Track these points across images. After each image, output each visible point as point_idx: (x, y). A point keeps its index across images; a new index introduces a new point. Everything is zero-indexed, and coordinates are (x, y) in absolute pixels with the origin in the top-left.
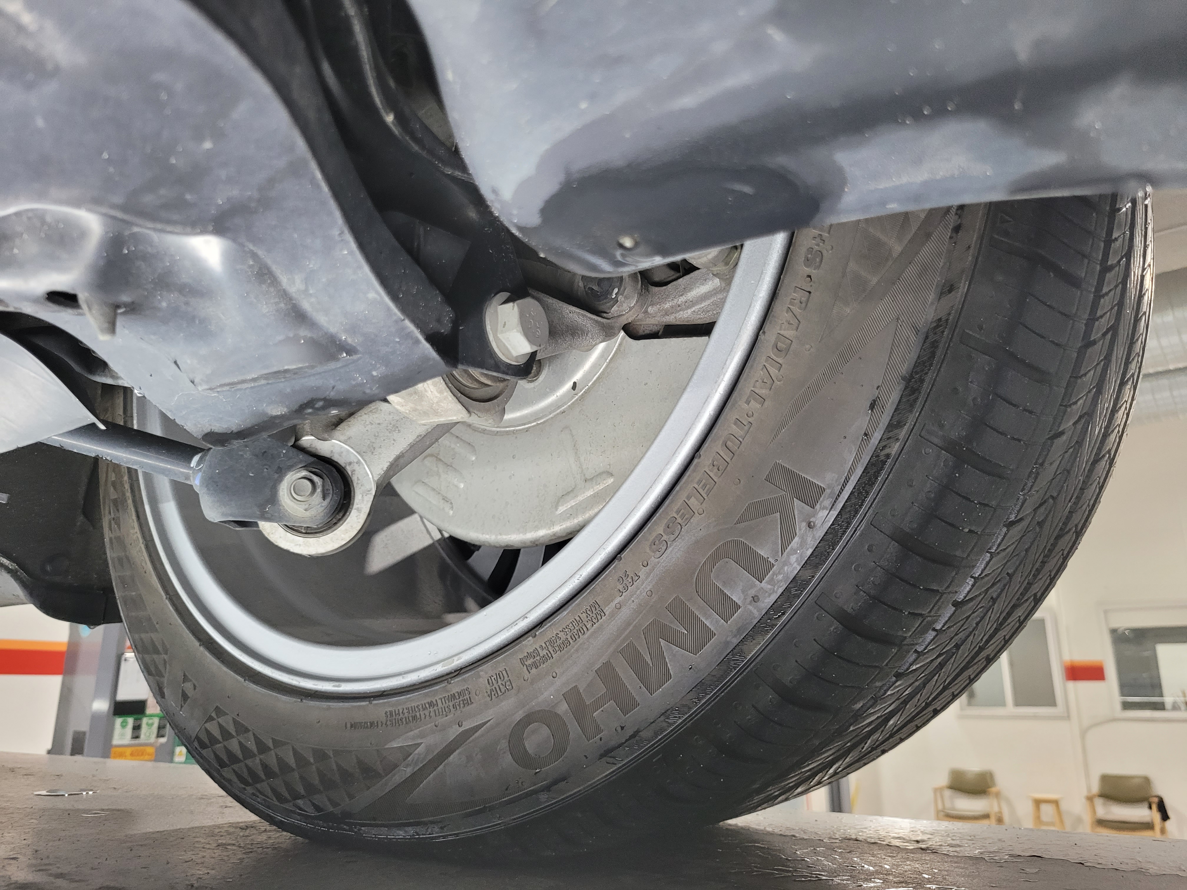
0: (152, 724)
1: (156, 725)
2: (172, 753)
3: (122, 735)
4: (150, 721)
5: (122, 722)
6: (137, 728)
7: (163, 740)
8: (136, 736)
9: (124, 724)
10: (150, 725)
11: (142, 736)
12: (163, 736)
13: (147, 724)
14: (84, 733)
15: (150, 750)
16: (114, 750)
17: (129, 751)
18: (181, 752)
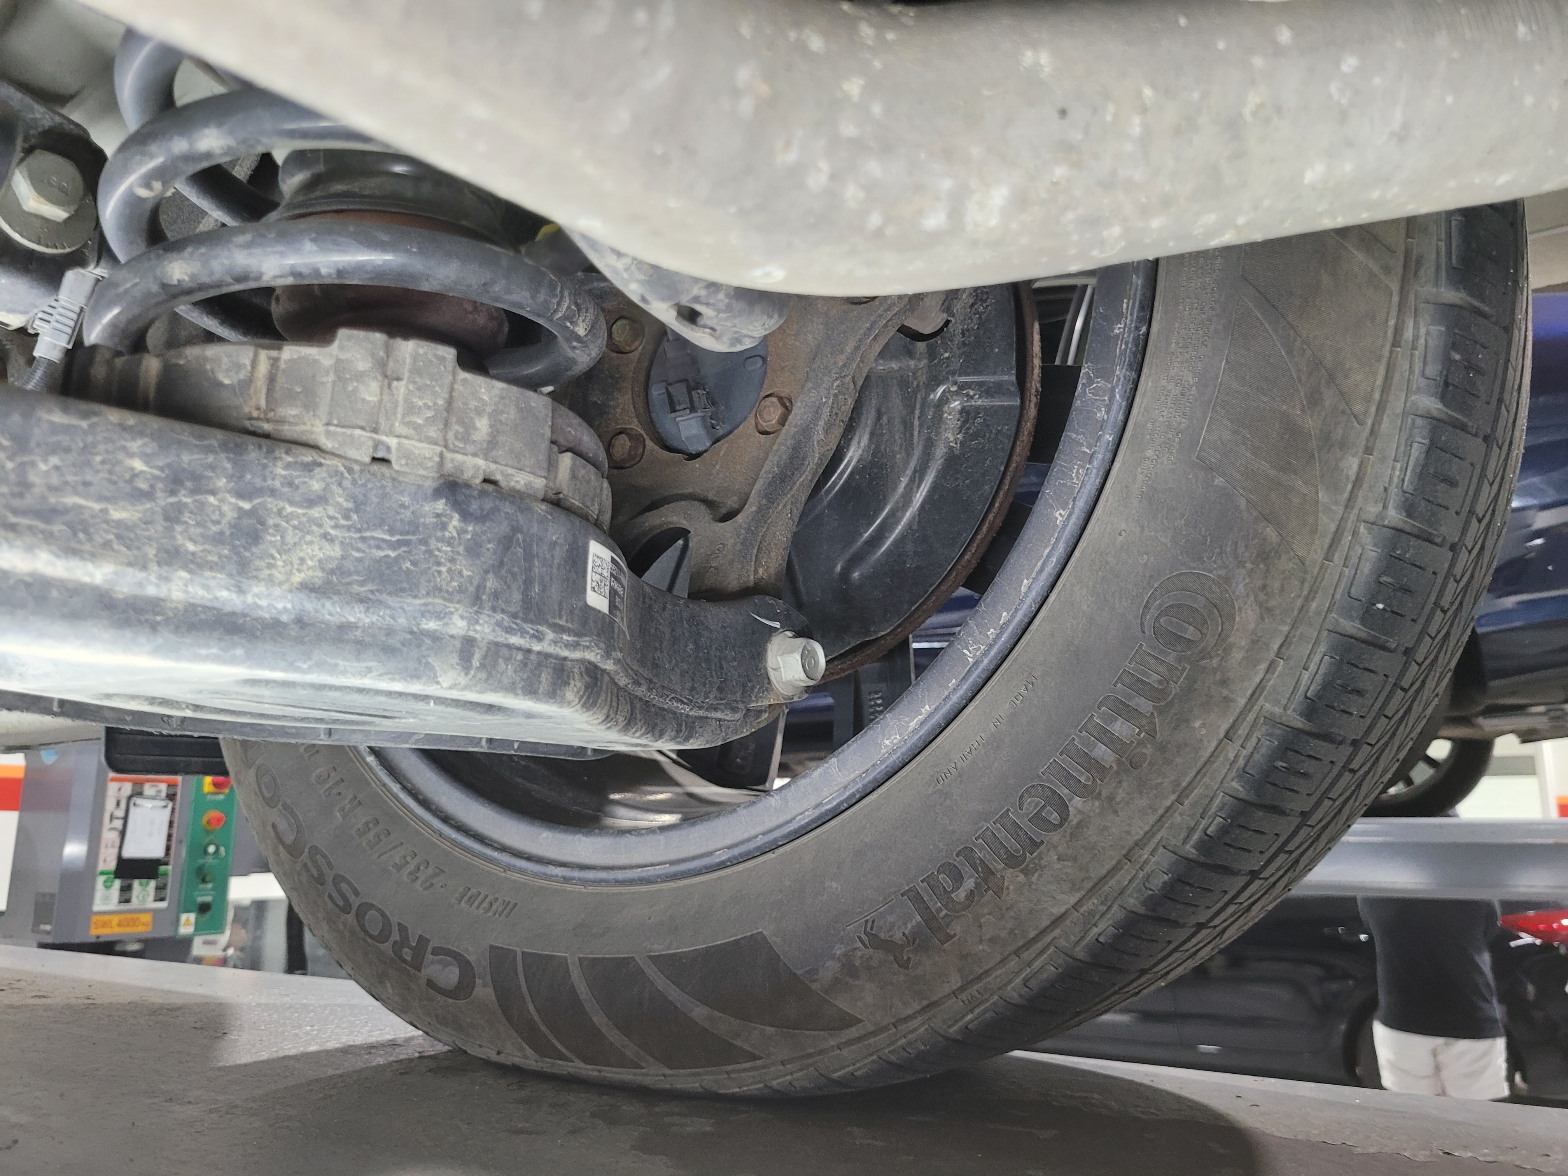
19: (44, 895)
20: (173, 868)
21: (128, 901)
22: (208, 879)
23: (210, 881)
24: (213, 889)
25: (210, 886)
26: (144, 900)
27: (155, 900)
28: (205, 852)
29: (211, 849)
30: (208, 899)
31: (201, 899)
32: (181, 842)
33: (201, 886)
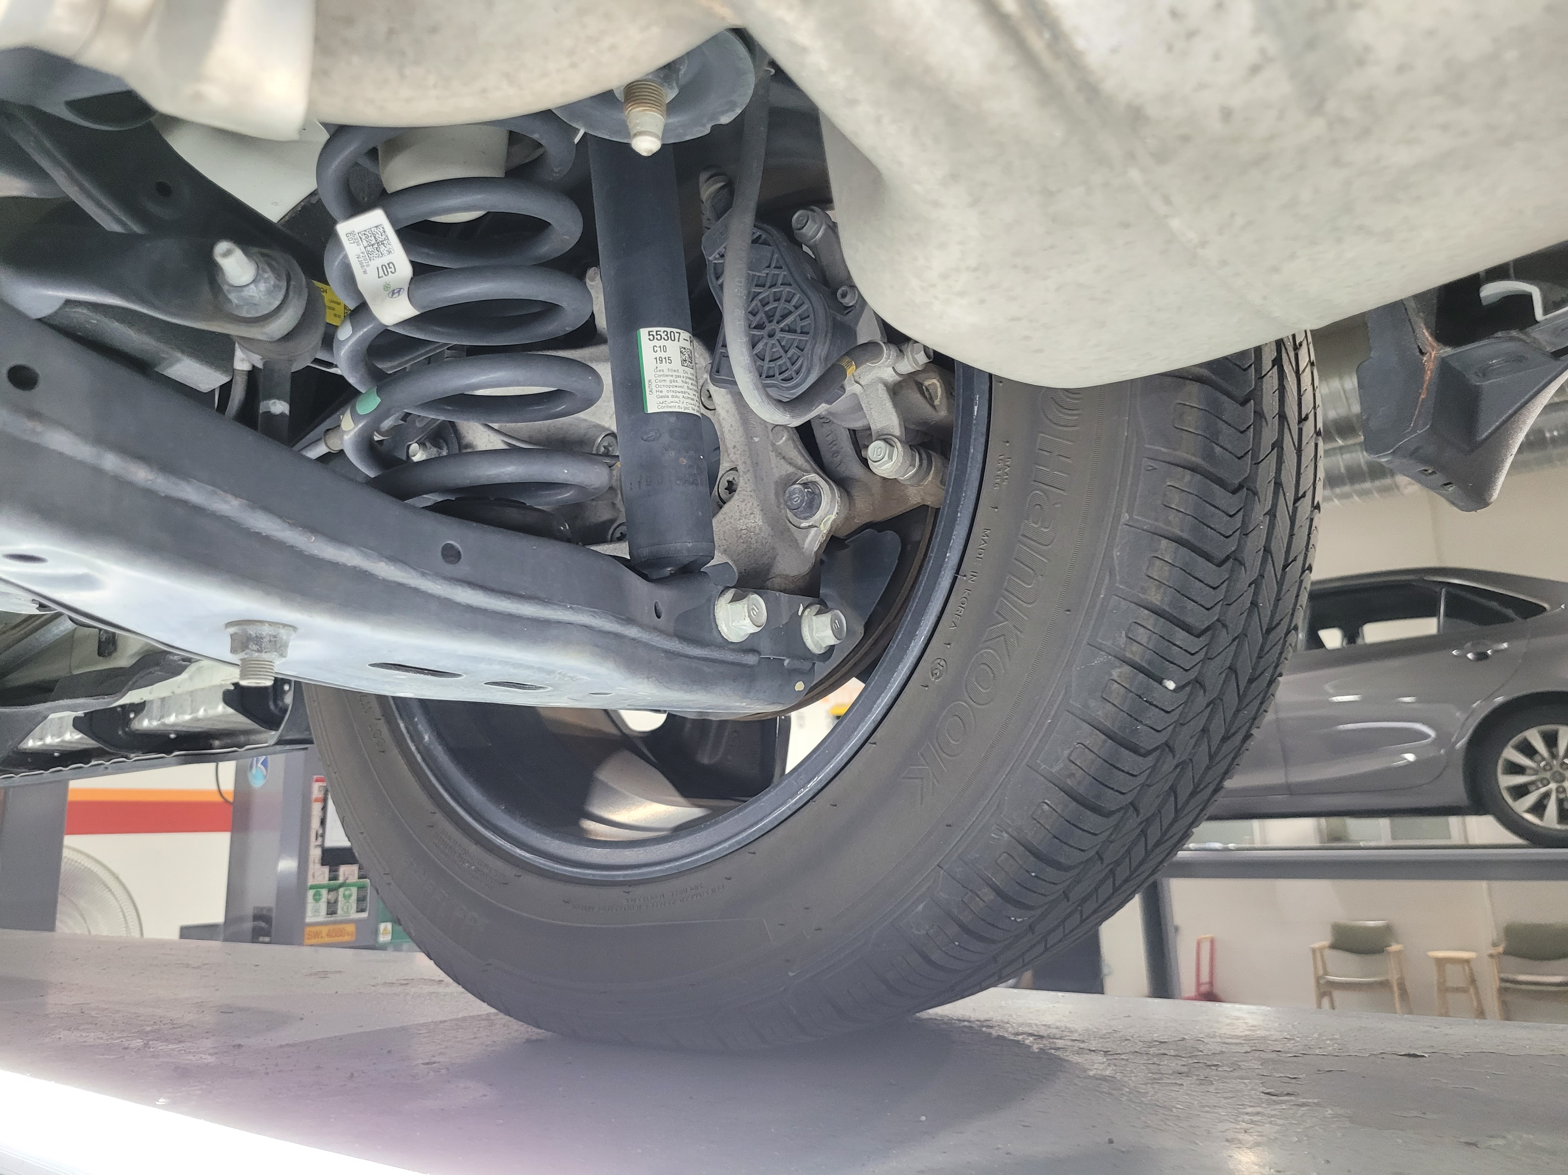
0: (350, 896)
1: (354, 897)
2: (376, 932)
3: (316, 911)
4: (347, 893)
5: (315, 895)
6: (332, 902)
7: (364, 915)
8: (332, 911)
9: (317, 897)
10: (347, 897)
11: (339, 911)
12: (363, 910)
13: (344, 897)
14: (269, 911)
15: (351, 928)
16: (308, 929)
17: (325, 930)
18: (385, 929)
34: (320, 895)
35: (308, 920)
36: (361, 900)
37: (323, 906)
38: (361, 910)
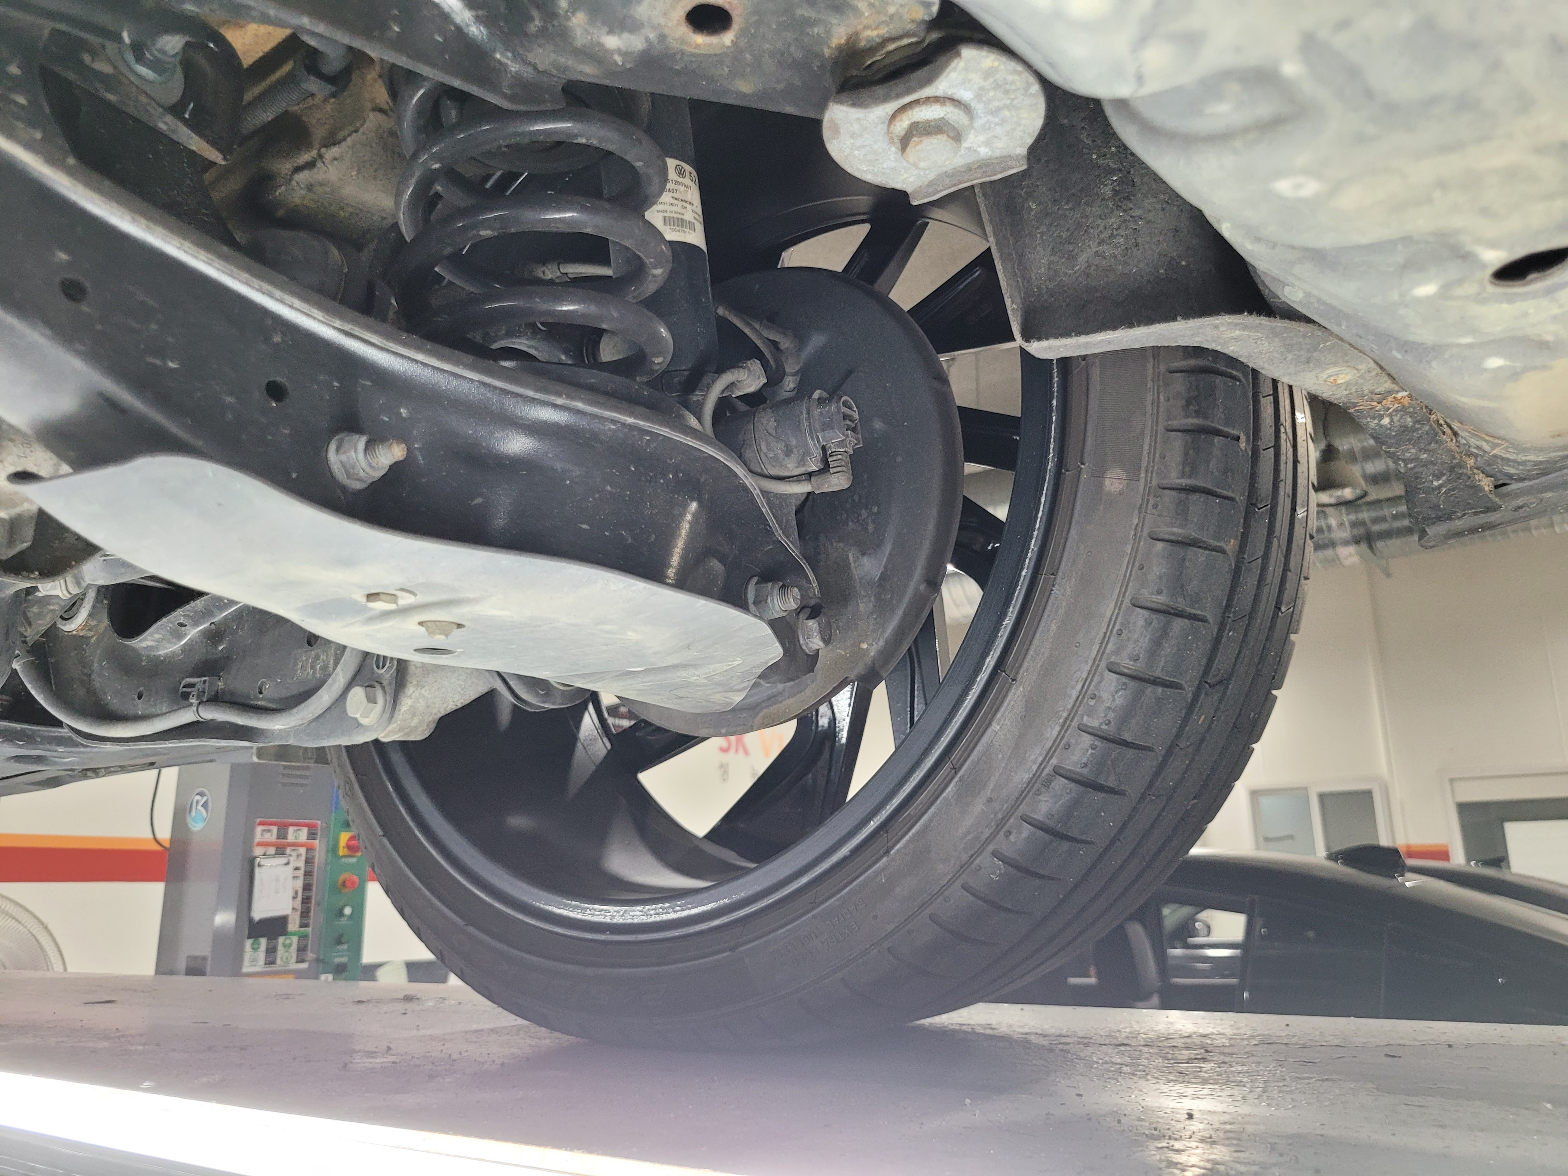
0: (290, 945)
1: (294, 947)
3: (254, 961)
4: (288, 942)
5: (252, 944)
6: (271, 951)
7: (304, 966)
8: (270, 960)
9: (256, 947)
10: (287, 946)
11: (279, 961)
12: (303, 961)
13: (284, 945)
14: (204, 958)
19: (195, 958)
20: (313, 929)
21: (273, 962)
22: (343, 940)
23: (347, 942)
24: (348, 950)
25: (345, 947)
26: (287, 962)
27: (297, 962)
28: (341, 914)
29: (348, 911)
30: (344, 960)
31: (337, 960)
32: (318, 904)
33: (340, 947)
34: (259, 944)
35: (245, 970)
36: (302, 950)
37: (261, 955)
38: (300, 960)
